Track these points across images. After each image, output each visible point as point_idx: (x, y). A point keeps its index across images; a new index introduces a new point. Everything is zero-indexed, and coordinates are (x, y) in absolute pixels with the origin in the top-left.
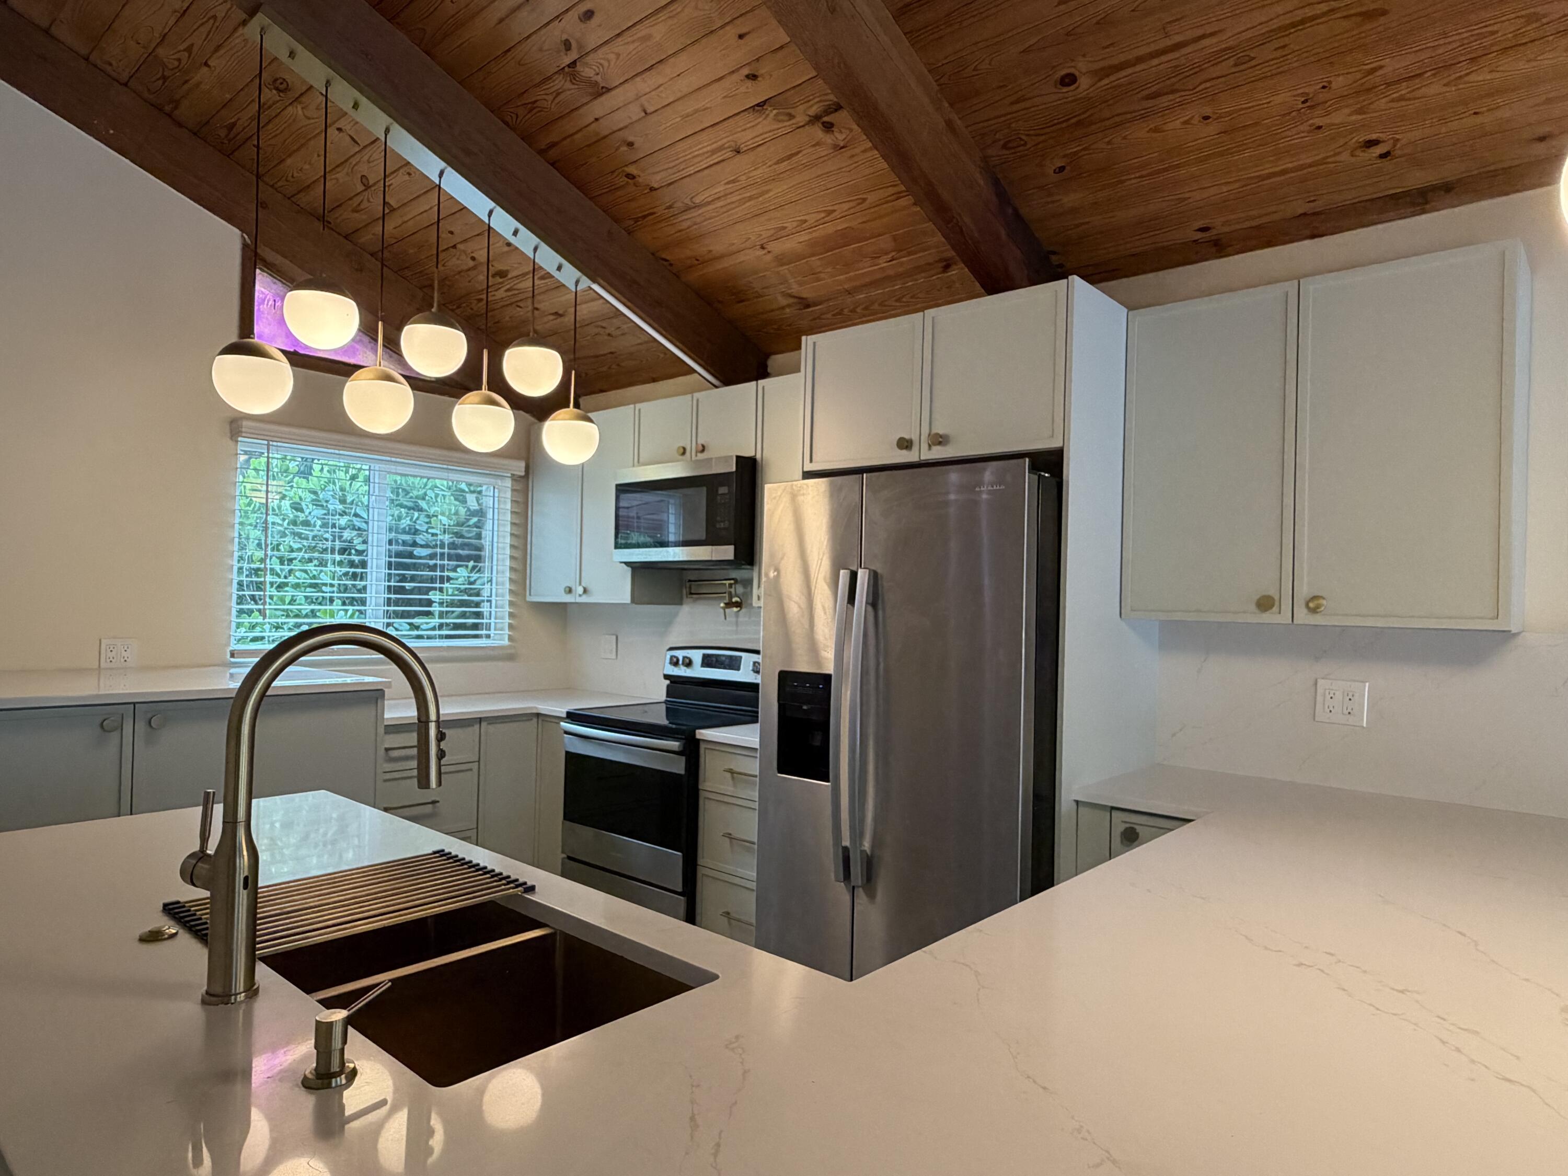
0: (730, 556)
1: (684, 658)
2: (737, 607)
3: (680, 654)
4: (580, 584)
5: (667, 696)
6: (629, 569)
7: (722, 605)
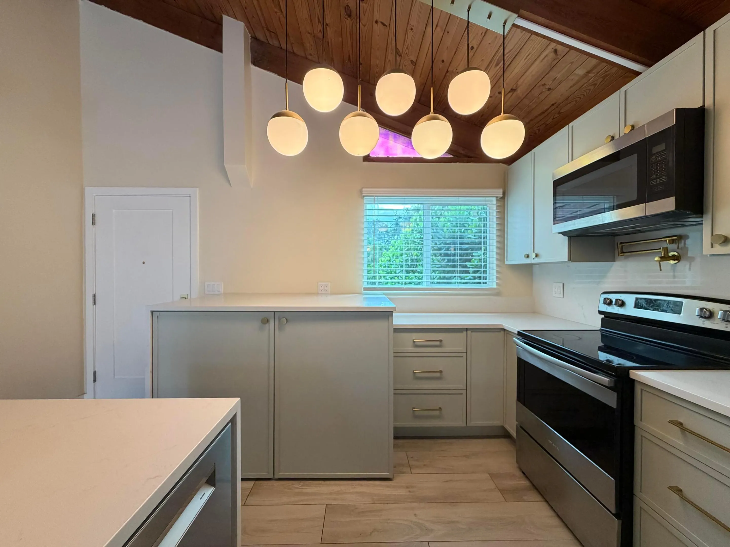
0: (672, 207)
1: (617, 300)
2: (674, 260)
3: (613, 297)
4: (534, 252)
5: (602, 327)
6: (566, 238)
7: (656, 259)
